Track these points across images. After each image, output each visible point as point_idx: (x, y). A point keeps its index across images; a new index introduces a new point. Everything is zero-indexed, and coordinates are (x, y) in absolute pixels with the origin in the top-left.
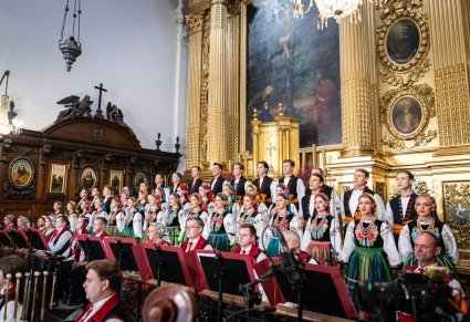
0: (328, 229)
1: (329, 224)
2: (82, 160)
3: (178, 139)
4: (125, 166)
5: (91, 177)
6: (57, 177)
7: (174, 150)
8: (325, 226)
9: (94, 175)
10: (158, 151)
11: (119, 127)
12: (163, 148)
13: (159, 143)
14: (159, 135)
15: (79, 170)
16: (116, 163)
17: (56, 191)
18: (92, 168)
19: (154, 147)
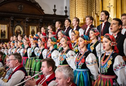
2: (15, 22)
3: (66, 8)
4: (37, 23)
5: (20, 30)
6: (3, 31)
7: (64, 14)
9: (21, 29)
10: (55, 15)
11: (32, 3)
12: (58, 13)
13: (55, 10)
14: (55, 6)
15: (14, 27)
16: (32, 22)
17: (3, 38)
18: (20, 25)
19: (53, 13)
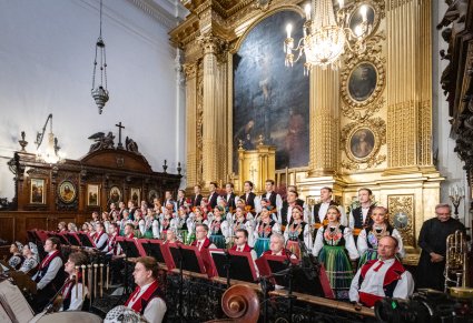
0: (302, 232)
1: (303, 228)
2: (110, 181)
3: (179, 164)
4: (141, 185)
5: (117, 193)
6: (92, 194)
8: (300, 230)
10: (165, 174)
11: (136, 155)
12: (168, 171)
13: (165, 168)
15: (108, 189)
16: (136, 182)
17: (93, 204)
19: (162, 171)
